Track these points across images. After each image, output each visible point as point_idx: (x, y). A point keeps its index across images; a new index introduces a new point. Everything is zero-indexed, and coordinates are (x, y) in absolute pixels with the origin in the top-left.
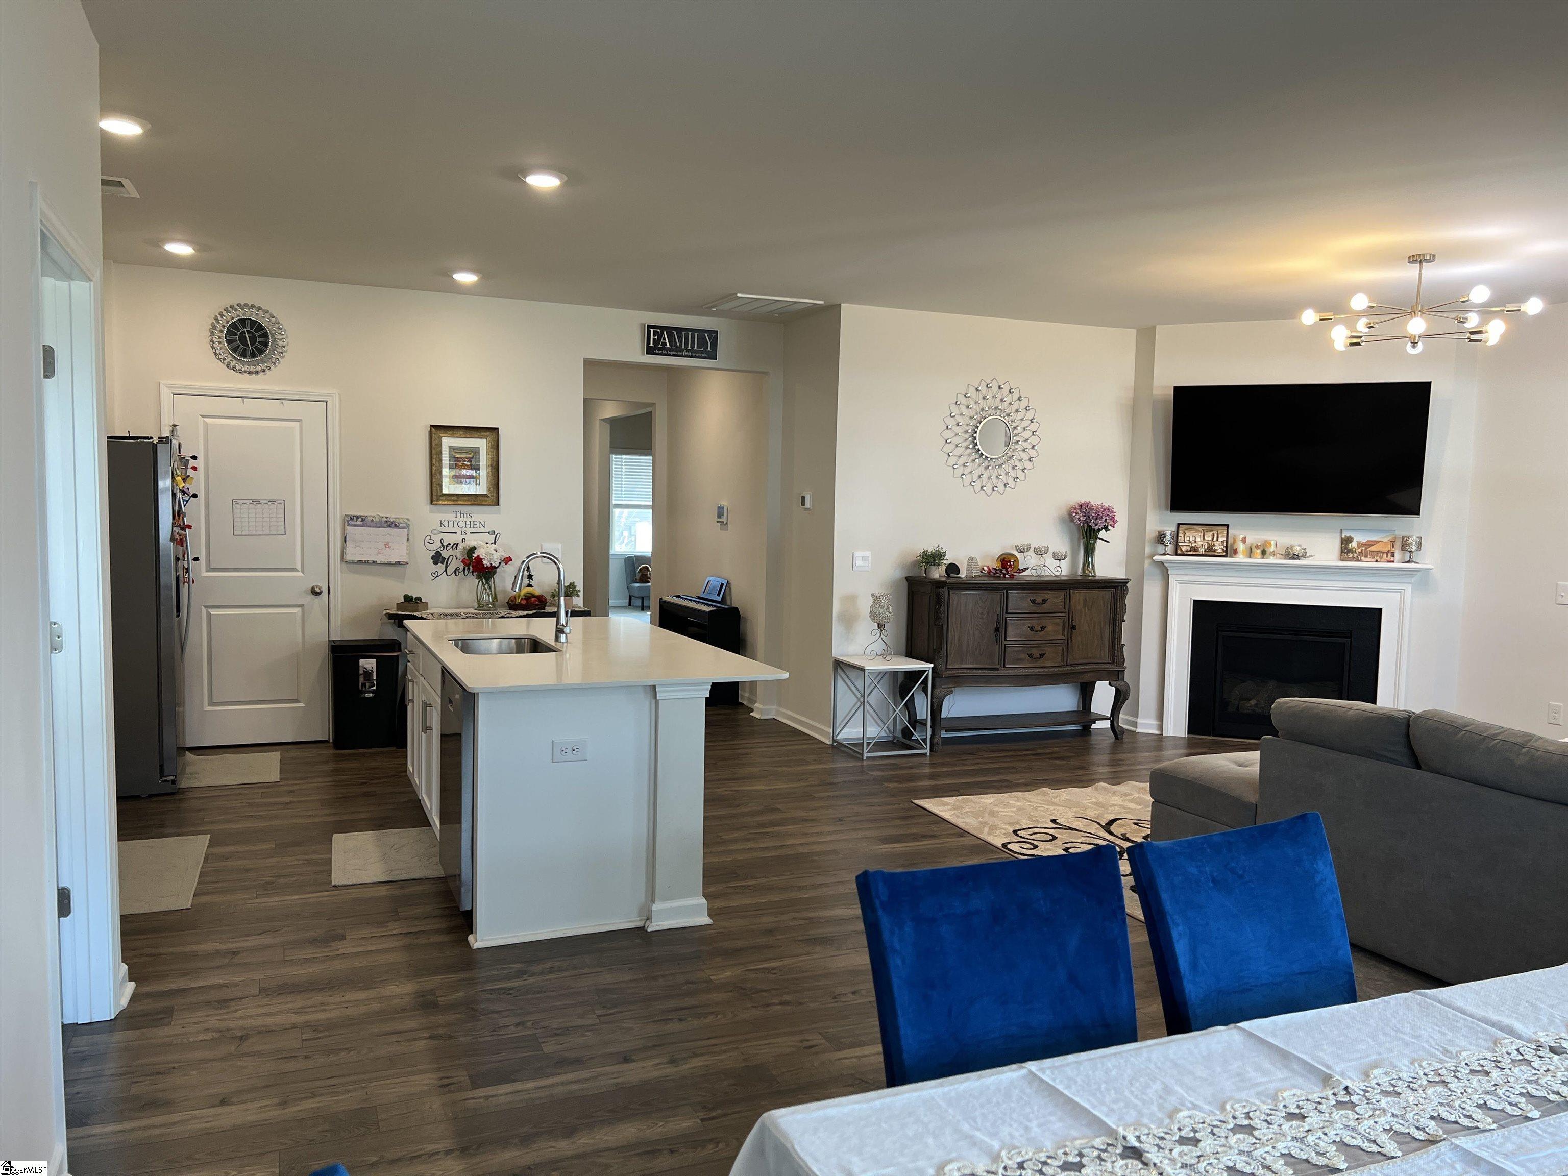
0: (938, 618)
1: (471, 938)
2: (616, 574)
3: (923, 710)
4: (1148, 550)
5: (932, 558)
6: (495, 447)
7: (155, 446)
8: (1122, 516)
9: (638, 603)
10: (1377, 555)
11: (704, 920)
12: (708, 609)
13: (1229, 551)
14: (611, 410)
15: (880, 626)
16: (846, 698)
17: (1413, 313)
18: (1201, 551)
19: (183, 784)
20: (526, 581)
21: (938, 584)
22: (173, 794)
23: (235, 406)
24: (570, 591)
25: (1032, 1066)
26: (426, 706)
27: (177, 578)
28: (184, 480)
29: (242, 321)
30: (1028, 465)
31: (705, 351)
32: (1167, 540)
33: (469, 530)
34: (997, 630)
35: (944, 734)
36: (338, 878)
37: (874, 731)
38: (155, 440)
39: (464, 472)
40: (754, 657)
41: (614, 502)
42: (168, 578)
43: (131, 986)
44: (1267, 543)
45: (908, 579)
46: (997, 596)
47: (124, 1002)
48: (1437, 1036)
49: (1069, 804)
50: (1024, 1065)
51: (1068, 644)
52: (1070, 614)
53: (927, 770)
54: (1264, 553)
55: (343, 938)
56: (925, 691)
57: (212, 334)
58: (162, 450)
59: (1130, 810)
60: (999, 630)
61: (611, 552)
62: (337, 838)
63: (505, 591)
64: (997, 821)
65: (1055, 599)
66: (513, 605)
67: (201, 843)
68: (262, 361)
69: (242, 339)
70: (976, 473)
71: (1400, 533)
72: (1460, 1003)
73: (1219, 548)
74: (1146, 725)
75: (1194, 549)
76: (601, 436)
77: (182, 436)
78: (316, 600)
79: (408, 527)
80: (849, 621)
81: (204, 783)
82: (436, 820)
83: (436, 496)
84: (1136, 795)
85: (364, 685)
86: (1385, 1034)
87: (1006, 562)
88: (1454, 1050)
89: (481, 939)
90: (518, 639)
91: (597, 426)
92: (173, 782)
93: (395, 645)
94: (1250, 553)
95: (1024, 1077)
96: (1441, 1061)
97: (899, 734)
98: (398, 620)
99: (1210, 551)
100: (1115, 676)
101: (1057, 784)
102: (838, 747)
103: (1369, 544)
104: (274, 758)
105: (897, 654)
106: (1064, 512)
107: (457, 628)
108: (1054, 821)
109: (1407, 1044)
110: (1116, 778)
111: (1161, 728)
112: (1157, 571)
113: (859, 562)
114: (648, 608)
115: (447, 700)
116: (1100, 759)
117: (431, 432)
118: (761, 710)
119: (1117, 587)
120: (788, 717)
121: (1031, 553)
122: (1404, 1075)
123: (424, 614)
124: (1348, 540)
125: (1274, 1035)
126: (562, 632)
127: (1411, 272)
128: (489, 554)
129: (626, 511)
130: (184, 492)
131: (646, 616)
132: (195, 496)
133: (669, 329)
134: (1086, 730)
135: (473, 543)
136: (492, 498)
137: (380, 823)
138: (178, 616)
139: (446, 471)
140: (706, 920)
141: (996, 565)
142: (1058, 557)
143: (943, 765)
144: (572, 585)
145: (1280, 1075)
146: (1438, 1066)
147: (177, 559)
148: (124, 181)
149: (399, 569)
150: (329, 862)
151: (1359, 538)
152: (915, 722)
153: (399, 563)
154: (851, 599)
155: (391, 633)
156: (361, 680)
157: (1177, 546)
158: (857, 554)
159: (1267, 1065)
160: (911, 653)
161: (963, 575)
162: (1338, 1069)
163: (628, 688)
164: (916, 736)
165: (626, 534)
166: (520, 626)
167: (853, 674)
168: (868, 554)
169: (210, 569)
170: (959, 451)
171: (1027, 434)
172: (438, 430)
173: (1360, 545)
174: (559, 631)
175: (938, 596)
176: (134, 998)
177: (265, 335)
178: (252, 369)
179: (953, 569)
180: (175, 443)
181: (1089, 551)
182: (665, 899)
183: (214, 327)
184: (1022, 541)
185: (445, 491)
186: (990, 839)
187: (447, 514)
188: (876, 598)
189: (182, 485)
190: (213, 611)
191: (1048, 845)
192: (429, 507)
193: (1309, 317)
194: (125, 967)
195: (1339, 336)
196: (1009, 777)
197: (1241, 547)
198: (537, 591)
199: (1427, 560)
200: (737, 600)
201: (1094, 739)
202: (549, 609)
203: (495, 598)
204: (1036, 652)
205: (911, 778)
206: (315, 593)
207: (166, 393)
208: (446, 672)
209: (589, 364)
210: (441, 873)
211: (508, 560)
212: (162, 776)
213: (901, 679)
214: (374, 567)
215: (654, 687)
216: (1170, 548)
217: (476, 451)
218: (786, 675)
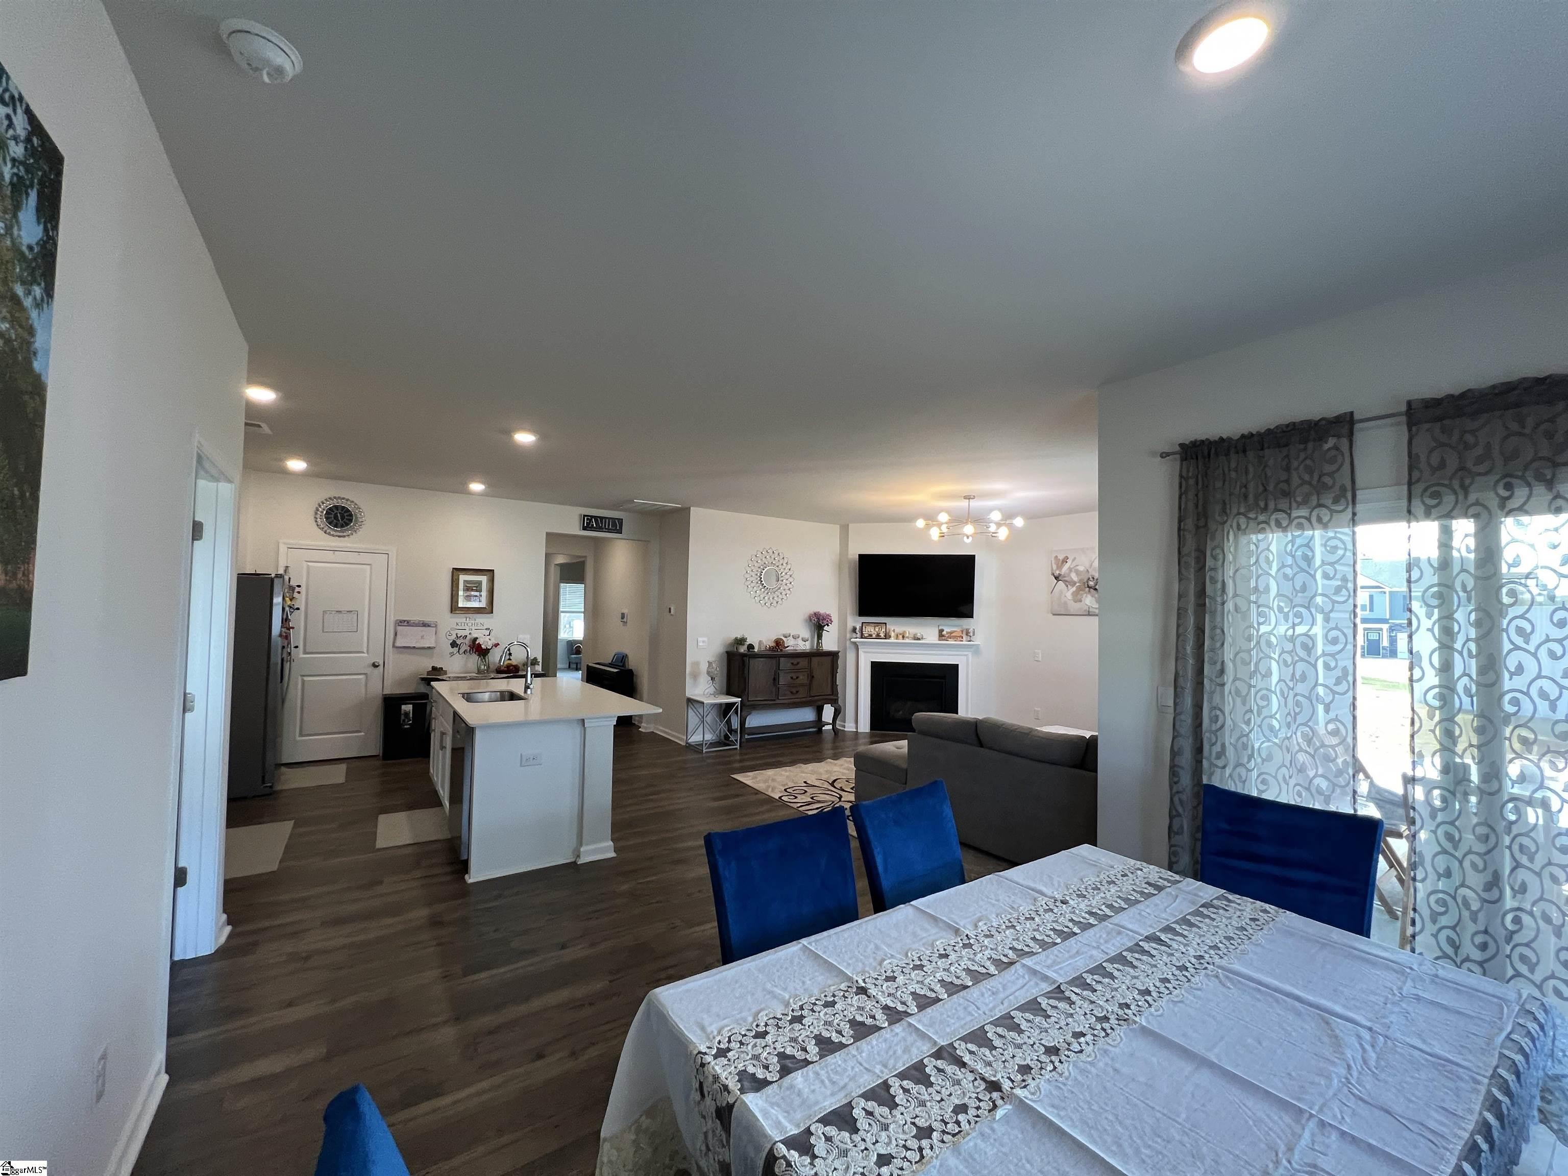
0: (743, 673)
1: (466, 877)
2: (561, 650)
3: (735, 723)
4: (848, 636)
5: (740, 641)
6: (492, 581)
7: (272, 580)
8: (835, 618)
9: (574, 666)
10: (955, 638)
11: (612, 854)
12: (616, 670)
13: (887, 636)
14: (561, 559)
15: (712, 679)
16: (693, 718)
17: (966, 523)
18: (874, 636)
19: (278, 787)
20: (508, 657)
21: (743, 655)
22: (271, 794)
23: (330, 556)
24: (534, 662)
25: (804, 941)
26: (443, 734)
27: (282, 660)
28: (291, 600)
29: (336, 507)
30: (788, 592)
31: (616, 529)
32: (857, 631)
33: (473, 628)
34: (774, 679)
35: (747, 737)
36: (380, 843)
37: (709, 737)
38: (273, 576)
39: (473, 593)
40: (641, 700)
41: (561, 609)
42: (276, 658)
43: (229, 929)
44: (905, 632)
45: (727, 652)
46: (774, 661)
47: (223, 939)
48: (1007, 899)
49: (813, 772)
50: (800, 941)
51: (811, 684)
52: (811, 671)
53: (738, 758)
54: (903, 637)
55: (381, 883)
56: (737, 713)
57: (316, 514)
58: (277, 582)
59: (843, 774)
60: (775, 680)
61: (559, 637)
62: (382, 818)
63: (494, 663)
64: (775, 784)
65: (803, 663)
66: (499, 671)
67: (286, 828)
68: (348, 530)
69: (336, 517)
70: (762, 596)
71: (965, 627)
72: (1016, 879)
73: (882, 635)
74: (850, 727)
75: (871, 635)
76: (554, 573)
77: (292, 573)
78: (376, 671)
79: (436, 626)
80: (695, 676)
81: (293, 786)
82: (446, 803)
83: (454, 608)
84: (846, 765)
85: (404, 721)
86: (982, 900)
87: (778, 643)
88: (1015, 906)
89: (473, 878)
90: (502, 692)
91: (552, 568)
92: (271, 787)
93: (425, 696)
94: (897, 638)
95: (801, 949)
96: (1010, 914)
97: (723, 738)
98: (427, 681)
99: (878, 637)
100: (834, 702)
101: (806, 761)
102: (689, 747)
103: (951, 633)
104: (343, 767)
105: (721, 693)
106: (806, 616)
107: (465, 687)
108: (805, 782)
109: (994, 905)
110: (836, 757)
111: (857, 728)
112: (853, 647)
113: (700, 644)
114: (580, 669)
115: (456, 731)
116: (828, 745)
117: (453, 572)
118: (645, 728)
119: (833, 656)
120: (661, 731)
121: (791, 638)
122: (994, 924)
123: (444, 677)
124: (942, 630)
125: (928, 907)
126: (529, 688)
127: (964, 503)
128: (485, 641)
129: (568, 614)
130: (290, 607)
131: (579, 674)
132: (298, 609)
133: (596, 518)
134: (820, 731)
135: (475, 636)
136: (489, 609)
137: (410, 807)
138: (281, 682)
139: (461, 593)
140: (613, 855)
141: (773, 644)
142: (804, 640)
143: (746, 754)
144: (535, 659)
145: (934, 931)
146: (1009, 916)
147: (283, 647)
148: (263, 425)
149: (429, 651)
150: (375, 833)
151: (947, 630)
152: (731, 730)
153: (429, 648)
154: (696, 664)
155: (423, 689)
156: (403, 717)
157: (862, 634)
158: (700, 639)
159: (927, 926)
160: (729, 693)
161: (756, 650)
162: (962, 923)
163: (568, 721)
164: (732, 738)
165: (568, 626)
166: (504, 685)
167: (697, 705)
168: (705, 639)
169: (305, 653)
170: (753, 585)
171: (787, 577)
172: (457, 571)
173: (948, 633)
174: (527, 687)
175: (743, 662)
176: (230, 937)
177: (351, 515)
178: (341, 534)
179: (751, 647)
180: (286, 578)
181: (820, 637)
182: (587, 844)
183: (317, 510)
184: (787, 632)
185: (460, 605)
186: (773, 795)
187: (461, 619)
188: (710, 663)
189: (289, 603)
190: (305, 678)
191: (803, 796)
192: (450, 615)
193: (920, 523)
194: (225, 916)
195: (935, 533)
196: (781, 759)
197: (893, 634)
198: (514, 662)
199: (978, 640)
200: (632, 664)
201: (824, 735)
202: (520, 673)
203: (489, 667)
204: (794, 690)
205: (730, 763)
206: (375, 666)
207: (283, 549)
208: (456, 714)
209: (548, 534)
210: (449, 837)
211: (497, 645)
212: (263, 782)
213: (724, 707)
214: (414, 650)
215: (583, 720)
216: (859, 635)
217: (480, 583)
218: (661, 710)
